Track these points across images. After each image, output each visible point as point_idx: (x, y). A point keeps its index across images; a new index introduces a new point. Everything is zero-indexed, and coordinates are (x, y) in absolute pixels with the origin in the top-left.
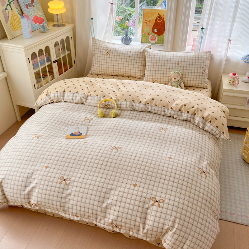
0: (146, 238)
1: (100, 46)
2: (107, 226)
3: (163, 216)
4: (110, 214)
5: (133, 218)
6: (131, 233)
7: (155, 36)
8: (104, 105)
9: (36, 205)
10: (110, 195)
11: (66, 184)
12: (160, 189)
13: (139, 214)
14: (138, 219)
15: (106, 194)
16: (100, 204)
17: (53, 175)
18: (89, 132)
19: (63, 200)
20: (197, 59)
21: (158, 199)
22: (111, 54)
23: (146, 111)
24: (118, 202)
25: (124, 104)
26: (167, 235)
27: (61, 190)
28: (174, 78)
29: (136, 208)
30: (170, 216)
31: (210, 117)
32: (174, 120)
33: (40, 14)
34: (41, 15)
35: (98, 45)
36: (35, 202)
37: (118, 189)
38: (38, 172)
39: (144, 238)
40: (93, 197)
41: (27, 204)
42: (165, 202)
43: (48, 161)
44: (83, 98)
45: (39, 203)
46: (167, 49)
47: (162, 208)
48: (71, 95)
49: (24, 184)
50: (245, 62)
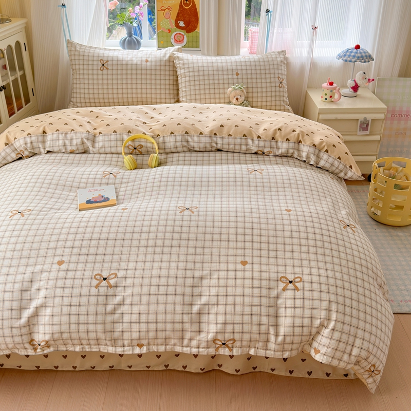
0: (281, 353)
1: (86, 54)
2: (204, 350)
3: (308, 303)
4: (208, 323)
5: (255, 319)
6: (252, 352)
7: (182, 33)
8: (131, 148)
9: (48, 345)
10: (203, 289)
11: (111, 287)
12: (289, 262)
13: (264, 310)
14: (264, 320)
15: (195, 289)
16: (186, 308)
17: (79, 274)
18: (121, 193)
19: (109, 318)
20: (266, 63)
21: (291, 278)
22: (110, 67)
23: (213, 149)
24: (220, 297)
25: (170, 142)
26: (319, 338)
27: (102, 300)
28: (235, 98)
29: (256, 301)
30: (319, 302)
31: (324, 144)
32: (266, 158)
35: (82, 53)
36: (47, 337)
37: (216, 275)
38: (44, 275)
39: (279, 353)
40: (170, 299)
41: (27, 346)
42: (305, 280)
43: (59, 252)
44: (88, 139)
45: (56, 336)
47: (302, 292)
48: (61, 137)
49: (16, 304)
50: (346, 61)
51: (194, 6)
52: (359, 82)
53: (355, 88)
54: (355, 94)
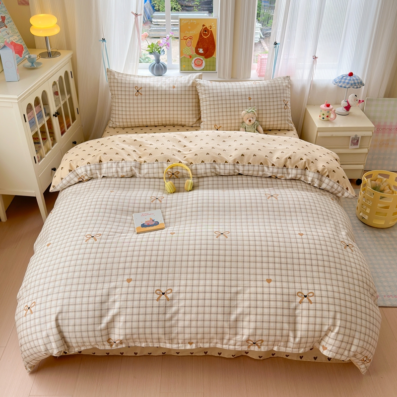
0: (298, 350)
1: (123, 82)
2: (239, 347)
3: (319, 313)
4: (243, 328)
5: (279, 325)
6: (275, 349)
7: (201, 59)
8: (170, 173)
9: (121, 342)
10: (238, 302)
11: (168, 300)
12: (303, 280)
13: (285, 319)
14: (286, 326)
15: (232, 301)
16: (226, 317)
17: (144, 289)
18: (167, 217)
19: (168, 324)
20: (274, 88)
21: (305, 293)
22: (143, 93)
23: (235, 174)
24: (251, 309)
25: (201, 169)
26: (327, 339)
27: (162, 310)
28: (248, 120)
29: (279, 311)
30: (327, 312)
31: (326, 170)
32: (279, 182)
33: (16, 38)
34: (19, 40)
35: (120, 81)
36: (121, 338)
37: (247, 291)
38: (118, 290)
39: (296, 350)
40: (214, 310)
41: (106, 343)
42: (316, 295)
43: (127, 271)
44: (135, 167)
45: (128, 337)
46: (224, 78)
47: (314, 304)
48: (114, 165)
49: (97, 313)
50: (341, 86)
51: (212, 36)
52: (351, 103)
53: (348, 108)
54: (347, 113)
